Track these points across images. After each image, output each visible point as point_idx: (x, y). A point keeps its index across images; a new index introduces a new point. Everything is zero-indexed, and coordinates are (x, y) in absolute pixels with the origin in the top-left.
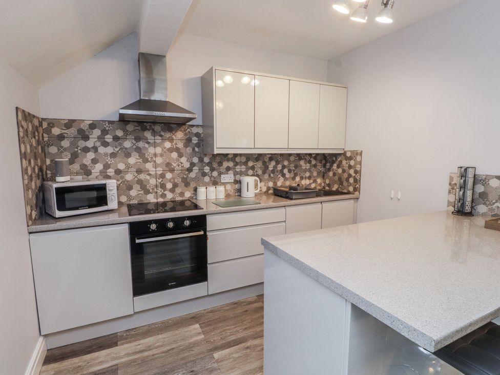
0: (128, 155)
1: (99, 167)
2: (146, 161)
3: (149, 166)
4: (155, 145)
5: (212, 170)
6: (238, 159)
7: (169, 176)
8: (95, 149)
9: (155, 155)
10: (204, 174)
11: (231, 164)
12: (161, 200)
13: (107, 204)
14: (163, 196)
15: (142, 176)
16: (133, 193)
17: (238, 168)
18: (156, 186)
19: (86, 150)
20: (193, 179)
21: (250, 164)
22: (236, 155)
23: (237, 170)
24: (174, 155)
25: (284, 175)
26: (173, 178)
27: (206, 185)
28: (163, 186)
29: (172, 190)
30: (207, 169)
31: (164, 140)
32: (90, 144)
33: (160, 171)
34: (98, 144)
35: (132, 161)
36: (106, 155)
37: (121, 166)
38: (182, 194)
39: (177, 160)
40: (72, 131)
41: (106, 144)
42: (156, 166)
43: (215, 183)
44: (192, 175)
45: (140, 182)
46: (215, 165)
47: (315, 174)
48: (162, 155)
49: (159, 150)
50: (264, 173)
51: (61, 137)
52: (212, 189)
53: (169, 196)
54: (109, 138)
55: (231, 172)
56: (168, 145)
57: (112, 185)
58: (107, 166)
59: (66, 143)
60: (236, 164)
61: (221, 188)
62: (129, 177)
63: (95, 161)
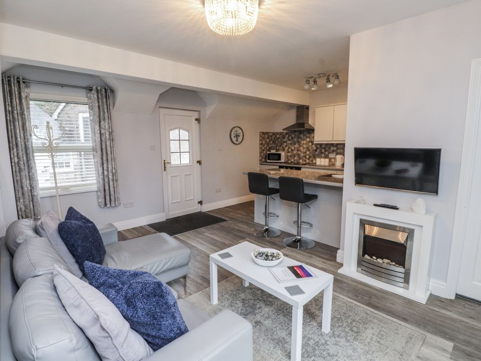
0: (295, 144)
1: (287, 148)
2: (300, 146)
3: (301, 148)
4: (304, 140)
5: (326, 151)
6: (339, 146)
7: (308, 153)
8: (286, 142)
9: (304, 144)
10: (322, 153)
11: (335, 149)
12: (304, 162)
13: (280, 160)
14: (305, 161)
15: (299, 152)
16: (296, 158)
18: (303, 157)
19: (284, 142)
20: (317, 155)
22: (338, 144)
23: (338, 152)
24: (310, 144)
26: (309, 154)
27: (321, 157)
28: (305, 157)
29: (309, 159)
30: (323, 151)
31: (307, 137)
32: (285, 140)
33: (305, 150)
34: (287, 140)
35: (296, 146)
37: (293, 148)
38: (312, 161)
39: (311, 146)
40: (281, 136)
41: (289, 140)
42: (303, 148)
43: (326, 157)
44: (317, 153)
45: (298, 154)
46: (327, 149)
48: (306, 144)
49: (305, 142)
51: (279, 138)
52: (323, 160)
53: (307, 161)
54: (290, 138)
55: (335, 152)
56: (308, 140)
57: (283, 154)
58: (289, 148)
59: (280, 140)
60: (338, 149)
61: (327, 160)
62: (295, 152)
63: (286, 146)
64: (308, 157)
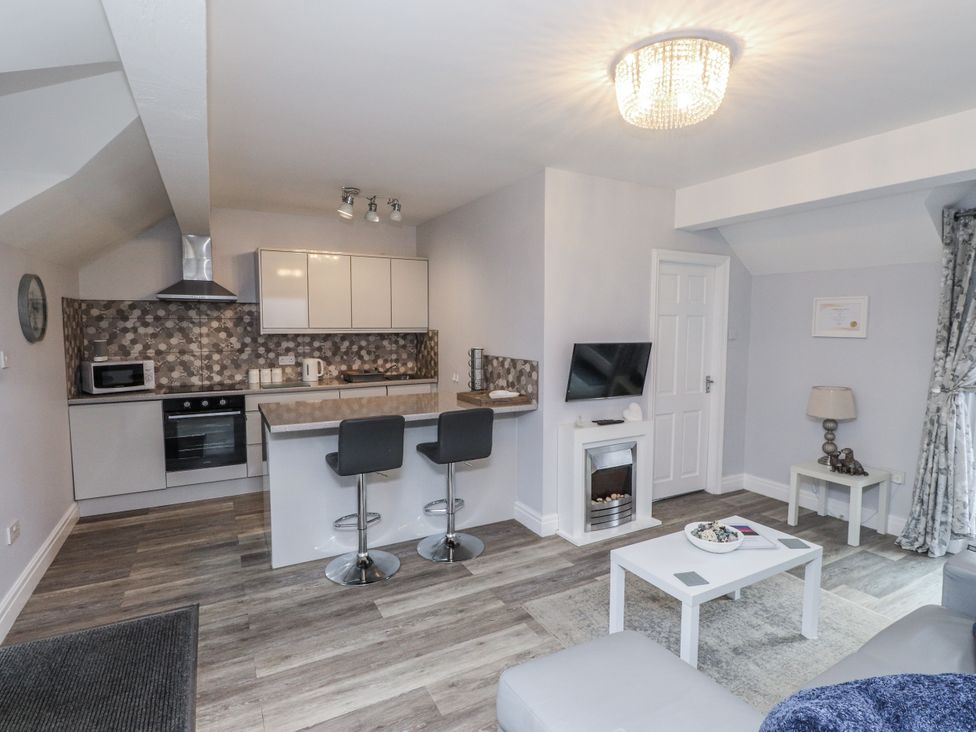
0: (170, 336)
1: (139, 347)
2: (190, 341)
3: (194, 347)
4: (200, 325)
5: (268, 351)
6: (300, 340)
8: (135, 330)
9: (201, 335)
10: (259, 356)
11: (291, 345)
12: (206, 383)
14: (210, 378)
15: (186, 358)
16: (175, 374)
17: (300, 349)
18: (202, 368)
19: (125, 330)
20: (245, 361)
21: (316, 344)
22: (297, 335)
23: (300, 351)
24: (223, 335)
25: (361, 358)
26: (222, 359)
27: (260, 368)
28: (209, 368)
29: (220, 373)
30: (262, 350)
31: (211, 319)
32: (129, 324)
33: (205, 352)
34: (138, 324)
35: (174, 341)
36: (146, 335)
37: (163, 347)
38: (231, 377)
39: (226, 340)
40: (112, 312)
41: (146, 325)
42: (201, 346)
43: (272, 365)
44: (244, 356)
45: (184, 364)
46: (272, 346)
47: (404, 356)
48: (208, 335)
49: (204, 330)
50: (334, 354)
51: (100, 318)
52: (266, 372)
53: (217, 379)
54: (149, 318)
55: (291, 353)
56: (215, 324)
57: (149, 366)
58: (146, 347)
59: (104, 324)
60: (299, 345)
61: (278, 372)
62: (171, 358)
63: (134, 342)
64: (217, 368)
